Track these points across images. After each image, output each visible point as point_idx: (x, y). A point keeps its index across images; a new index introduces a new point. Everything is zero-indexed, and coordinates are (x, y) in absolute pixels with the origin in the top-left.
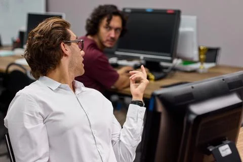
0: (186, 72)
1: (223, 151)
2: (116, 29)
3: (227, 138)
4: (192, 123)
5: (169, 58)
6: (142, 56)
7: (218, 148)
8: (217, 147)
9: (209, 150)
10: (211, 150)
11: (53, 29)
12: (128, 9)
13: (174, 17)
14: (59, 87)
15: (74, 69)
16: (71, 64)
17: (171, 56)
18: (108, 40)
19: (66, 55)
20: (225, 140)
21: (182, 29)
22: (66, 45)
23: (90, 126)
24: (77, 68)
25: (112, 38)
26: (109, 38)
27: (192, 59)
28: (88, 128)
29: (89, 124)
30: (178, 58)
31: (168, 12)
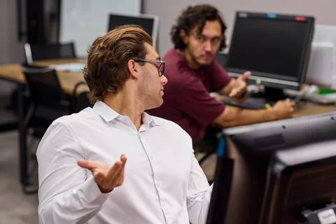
0: (321, 104)
1: (324, 218)
2: (213, 40)
3: (333, 200)
4: (279, 176)
5: (296, 84)
6: (259, 80)
7: (317, 214)
8: (315, 212)
9: (303, 216)
10: (306, 215)
11: (122, 39)
12: (243, 12)
13: (305, 26)
14: (115, 119)
15: (144, 98)
16: (141, 91)
17: (299, 82)
18: (202, 56)
19: (134, 78)
20: (330, 203)
21: (315, 44)
22: (136, 64)
23: (153, 175)
24: (150, 98)
25: (208, 53)
26: (203, 53)
27: (330, 86)
28: (150, 178)
29: (151, 173)
30: (311, 84)
31: (298, 19)
